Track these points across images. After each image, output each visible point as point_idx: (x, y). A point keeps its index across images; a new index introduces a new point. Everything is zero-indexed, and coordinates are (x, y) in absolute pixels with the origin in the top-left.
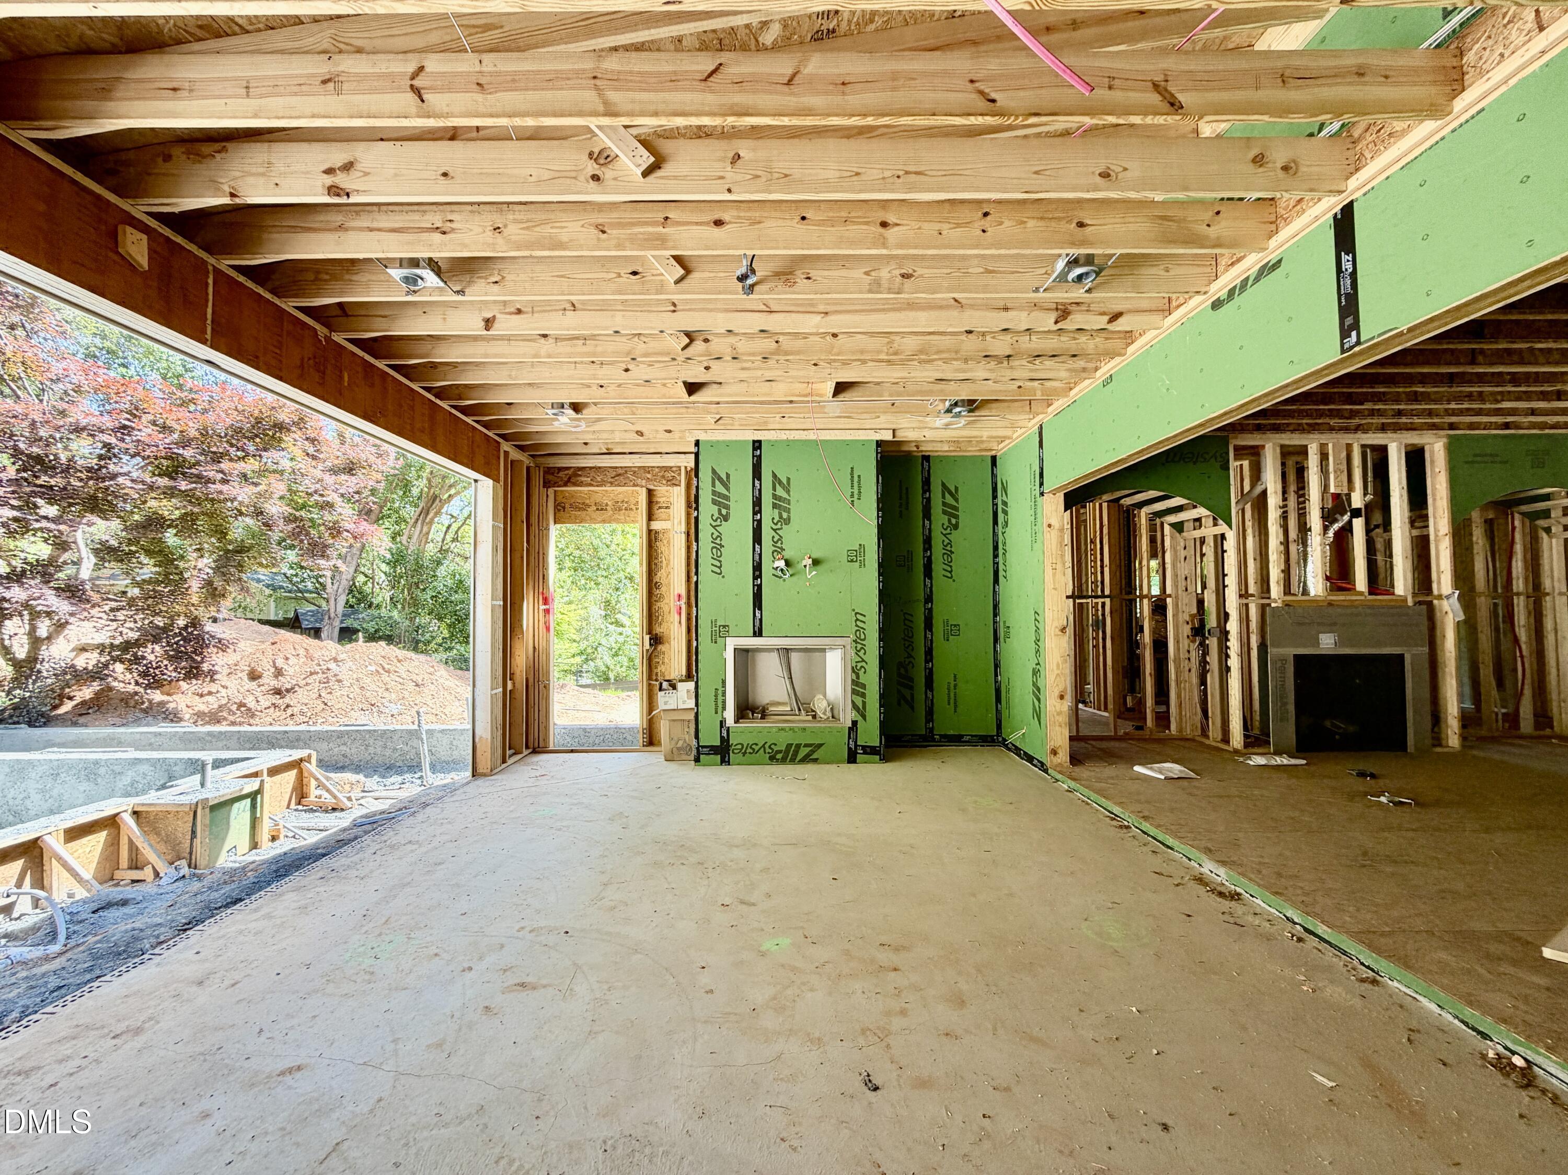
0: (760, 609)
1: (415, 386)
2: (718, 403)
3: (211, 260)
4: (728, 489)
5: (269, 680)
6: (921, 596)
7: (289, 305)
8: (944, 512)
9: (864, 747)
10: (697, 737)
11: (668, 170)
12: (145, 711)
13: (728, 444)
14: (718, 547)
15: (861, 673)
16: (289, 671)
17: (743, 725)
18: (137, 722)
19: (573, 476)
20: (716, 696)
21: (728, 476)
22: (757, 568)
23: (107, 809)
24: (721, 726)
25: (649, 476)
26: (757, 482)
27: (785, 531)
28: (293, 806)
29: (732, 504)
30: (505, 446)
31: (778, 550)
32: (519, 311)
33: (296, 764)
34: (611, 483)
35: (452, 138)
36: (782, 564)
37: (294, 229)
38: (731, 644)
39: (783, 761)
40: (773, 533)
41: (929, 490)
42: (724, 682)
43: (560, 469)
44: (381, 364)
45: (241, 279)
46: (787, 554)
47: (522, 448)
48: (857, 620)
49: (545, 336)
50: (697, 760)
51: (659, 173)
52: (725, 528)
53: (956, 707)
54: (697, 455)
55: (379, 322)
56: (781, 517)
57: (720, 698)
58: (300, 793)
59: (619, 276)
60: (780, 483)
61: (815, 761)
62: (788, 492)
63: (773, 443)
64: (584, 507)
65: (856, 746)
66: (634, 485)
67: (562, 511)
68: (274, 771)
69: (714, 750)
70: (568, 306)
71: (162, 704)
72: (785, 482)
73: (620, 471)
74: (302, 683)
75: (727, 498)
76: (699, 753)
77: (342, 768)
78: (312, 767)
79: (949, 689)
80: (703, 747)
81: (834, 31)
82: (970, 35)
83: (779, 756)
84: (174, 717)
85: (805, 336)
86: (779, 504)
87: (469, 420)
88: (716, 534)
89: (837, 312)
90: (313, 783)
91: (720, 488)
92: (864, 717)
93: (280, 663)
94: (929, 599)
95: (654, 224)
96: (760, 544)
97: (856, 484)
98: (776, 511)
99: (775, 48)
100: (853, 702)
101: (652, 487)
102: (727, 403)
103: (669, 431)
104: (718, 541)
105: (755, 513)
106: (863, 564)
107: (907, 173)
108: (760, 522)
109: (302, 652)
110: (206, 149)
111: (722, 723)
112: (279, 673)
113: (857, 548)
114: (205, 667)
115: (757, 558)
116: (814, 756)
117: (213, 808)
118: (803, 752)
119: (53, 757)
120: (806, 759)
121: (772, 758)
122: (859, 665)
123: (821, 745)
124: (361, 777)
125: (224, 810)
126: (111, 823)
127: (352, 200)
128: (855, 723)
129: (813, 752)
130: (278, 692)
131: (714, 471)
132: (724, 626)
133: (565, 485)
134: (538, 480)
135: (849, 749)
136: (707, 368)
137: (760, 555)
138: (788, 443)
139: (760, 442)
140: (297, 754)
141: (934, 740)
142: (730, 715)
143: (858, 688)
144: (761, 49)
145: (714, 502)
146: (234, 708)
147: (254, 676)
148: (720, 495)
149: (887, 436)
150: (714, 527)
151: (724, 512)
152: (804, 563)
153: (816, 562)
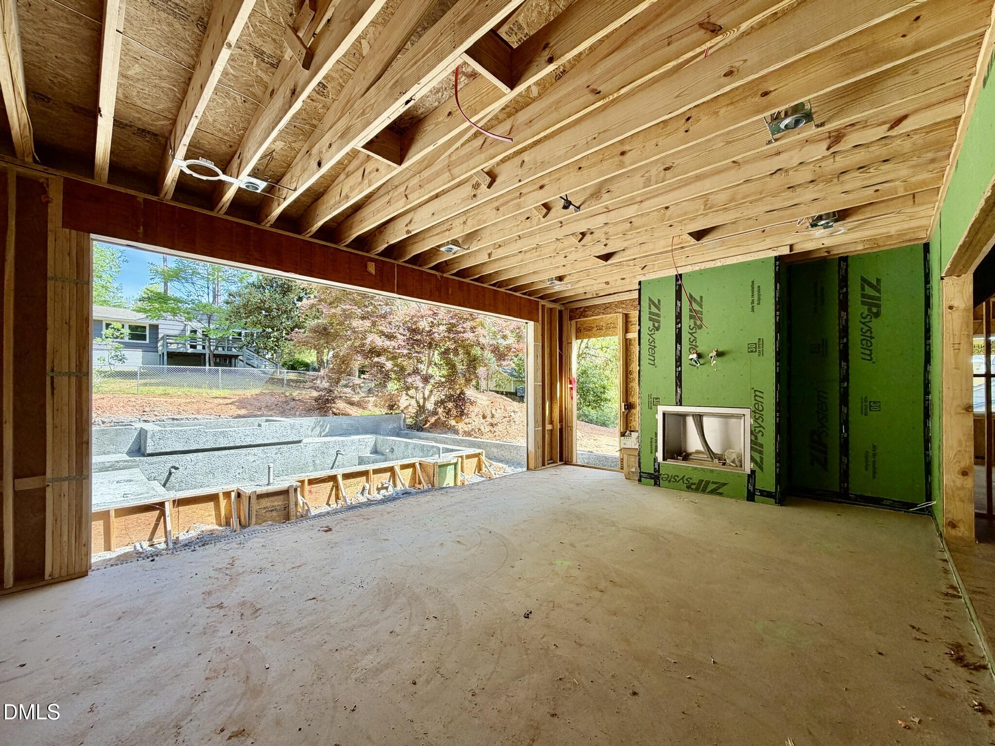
0: (681, 387)
1: (485, 285)
2: (635, 259)
3: (396, 262)
4: (659, 310)
5: (489, 419)
6: (837, 376)
7: (425, 269)
8: (863, 303)
9: (761, 491)
10: (640, 466)
11: (499, 180)
12: (449, 429)
13: (659, 280)
14: (653, 348)
15: (759, 435)
16: (497, 416)
17: (670, 462)
18: (445, 433)
19: (583, 312)
20: (651, 442)
21: (659, 301)
22: (679, 361)
23: (412, 461)
24: (655, 462)
25: (624, 306)
26: (678, 303)
27: (699, 334)
28: (476, 473)
29: (662, 319)
30: (542, 302)
31: (693, 348)
32: (500, 246)
33: (477, 455)
34: (603, 313)
35: (437, 197)
36: (694, 356)
37: (413, 244)
38: (661, 409)
39: (697, 490)
40: (690, 336)
41: (847, 286)
42: (656, 434)
43: (577, 309)
44: (467, 280)
45: (407, 265)
46: (700, 350)
47: (554, 301)
48: (756, 396)
49: (521, 252)
50: (640, 481)
51: (495, 184)
52: (657, 335)
53: (874, 473)
54: (640, 290)
55: (456, 265)
56: (695, 324)
57: (654, 444)
58: (479, 468)
59: (522, 222)
60: (695, 300)
61: (721, 494)
62: (701, 306)
63: (689, 274)
64: (590, 329)
65: (754, 489)
66: (616, 313)
67: (580, 333)
68: (468, 457)
69: (650, 476)
70: (518, 238)
71: (454, 426)
72: (698, 299)
73: (608, 305)
74: (501, 421)
75: (658, 315)
76: (641, 476)
77: (501, 461)
78: (483, 458)
79: (867, 458)
80: (643, 473)
81: (564, 71)
82: (640, 25)
83: (694, 487)
84: (456, 432)
85: (648, 214)
86: (695, 315)
87: (518, 294)
88: (652, 339)
89: (647, 199)
90: (484, 465)
91: (654, 310)
92: (761, 468)
93: (494, 411)
94: (845, 378)
95: (516, 198)
96: (681, 344)
97: (756, 293)
98: (692, 321)
99: (540, 95)
100: (751, 456)
101: (626, 312)
102: (640, 258)
103: (623, 279)
104: (653, 344)
105: (677, 324)
106: (761, 353)
107: (599, 134)
108: (680, 329)
109: (503, 407)
110: (382, 229)
111: (655, 460)
112: (493, 416)
113: (757, 341)
114: (465, 411)
115: (678, 353)
116: (720, 491)
117: (440, 466)
118: (711, 487)
119: (414, 442)
120: (713, 492)
121: (689, 487)
122: (758, 429)
123: (726, 484)
124: (505, 466)
125: (444, 468)
126: (413, 466)
127: (413, 233)
128: (753, 472)
129: (719, 488)
130: (492, 425)
131: (650, 299)
132: (657, 398)
133: (580, 318)
134: (566, 316)
135: (749, 491)
136: (605, 245)
137: (681, 351)
138: (701, 272)
139: (681, 275)
140: (478, 451)
141: (849, 499)
142: (660, 455)
143: (756, 446)
144: (534, 100)
145: (650, 319)
146: (477, 430)
147: (484, 417)
148: (654, 314)
149: (786, 251)
150: (650, 335)
151: (656, 325)
152: (710, 355)
153: (720, 354)
